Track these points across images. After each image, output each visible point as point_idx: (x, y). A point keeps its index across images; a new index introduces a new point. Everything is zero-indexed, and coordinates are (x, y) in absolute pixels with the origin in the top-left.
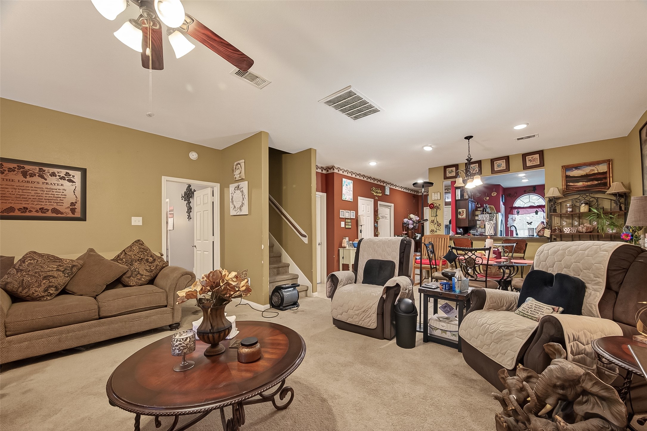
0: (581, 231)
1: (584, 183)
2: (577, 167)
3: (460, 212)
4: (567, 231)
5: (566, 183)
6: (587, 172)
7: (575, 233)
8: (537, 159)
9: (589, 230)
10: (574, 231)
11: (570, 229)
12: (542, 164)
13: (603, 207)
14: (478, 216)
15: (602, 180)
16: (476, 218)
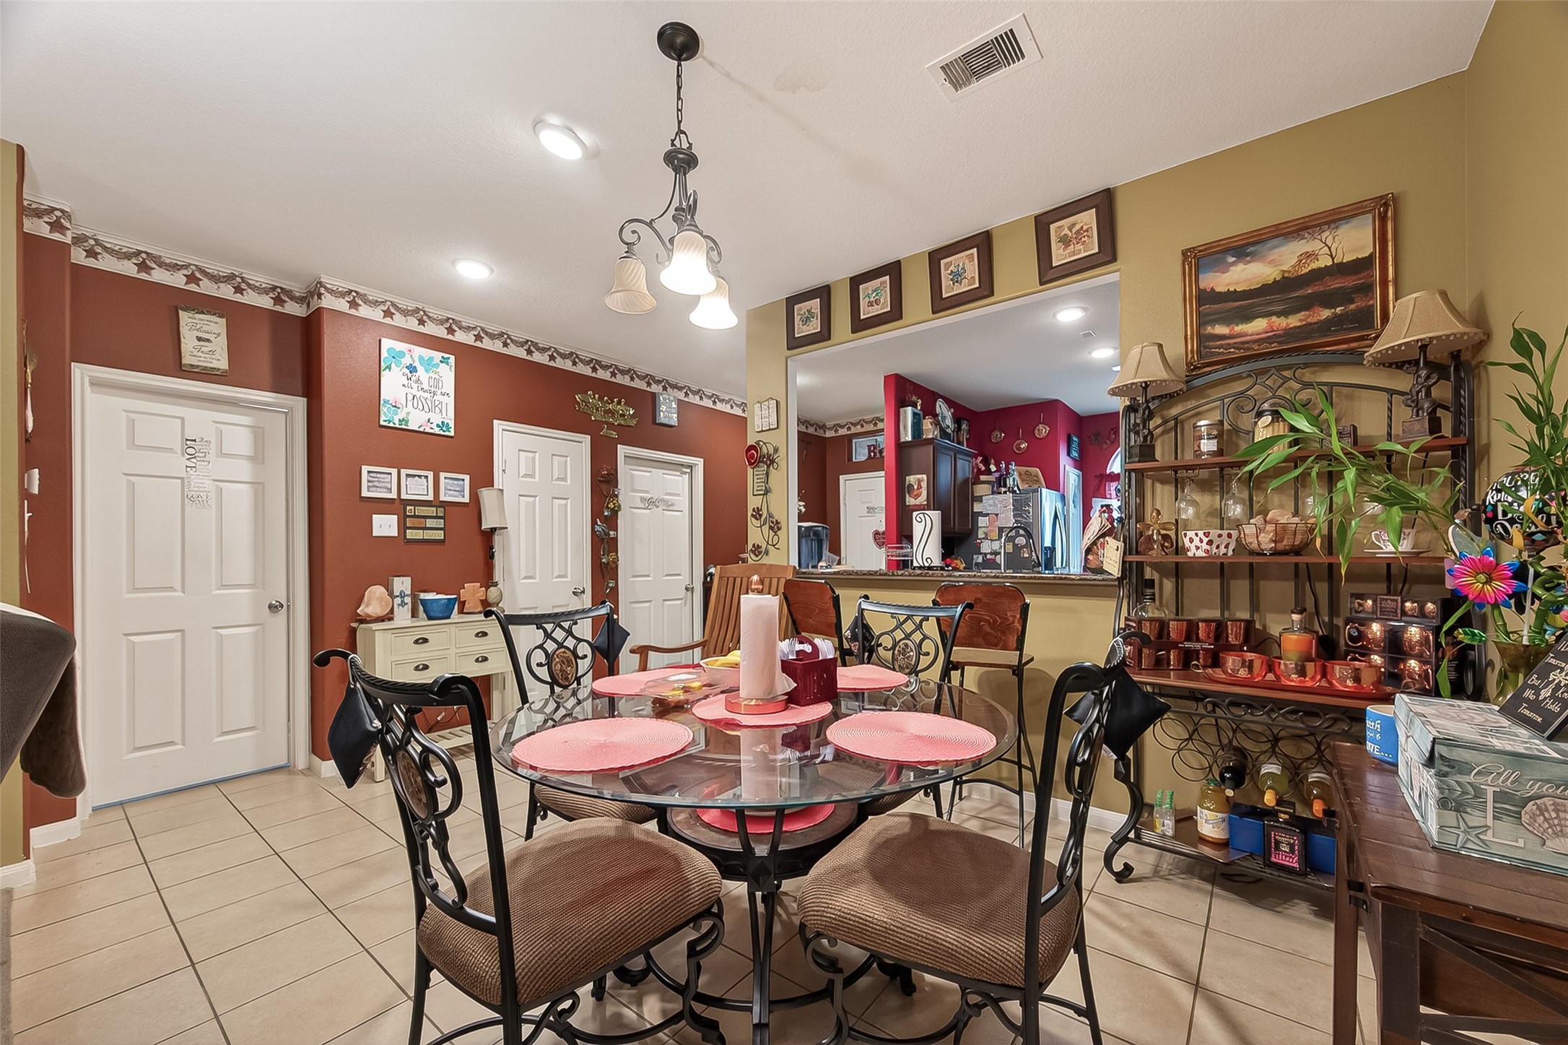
0: (1255, 546)
1: (1274, 318)
2: (1243, 248)
3: (911, 486)
4: (1198, 548)
5: (1201, 325)
6: (1285, 268)
7: (1230, 553)
8: (1087, 231)
9: (1285, 544)
10: (1227, 547)
11: (1206, 535)
12: (1108, 252)
13: (1355, 428)
14: (980, 499)
15: (1352, 302)
16: (977, 507)
